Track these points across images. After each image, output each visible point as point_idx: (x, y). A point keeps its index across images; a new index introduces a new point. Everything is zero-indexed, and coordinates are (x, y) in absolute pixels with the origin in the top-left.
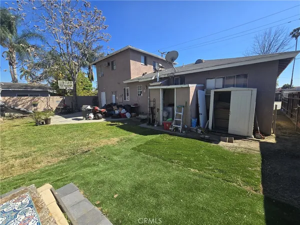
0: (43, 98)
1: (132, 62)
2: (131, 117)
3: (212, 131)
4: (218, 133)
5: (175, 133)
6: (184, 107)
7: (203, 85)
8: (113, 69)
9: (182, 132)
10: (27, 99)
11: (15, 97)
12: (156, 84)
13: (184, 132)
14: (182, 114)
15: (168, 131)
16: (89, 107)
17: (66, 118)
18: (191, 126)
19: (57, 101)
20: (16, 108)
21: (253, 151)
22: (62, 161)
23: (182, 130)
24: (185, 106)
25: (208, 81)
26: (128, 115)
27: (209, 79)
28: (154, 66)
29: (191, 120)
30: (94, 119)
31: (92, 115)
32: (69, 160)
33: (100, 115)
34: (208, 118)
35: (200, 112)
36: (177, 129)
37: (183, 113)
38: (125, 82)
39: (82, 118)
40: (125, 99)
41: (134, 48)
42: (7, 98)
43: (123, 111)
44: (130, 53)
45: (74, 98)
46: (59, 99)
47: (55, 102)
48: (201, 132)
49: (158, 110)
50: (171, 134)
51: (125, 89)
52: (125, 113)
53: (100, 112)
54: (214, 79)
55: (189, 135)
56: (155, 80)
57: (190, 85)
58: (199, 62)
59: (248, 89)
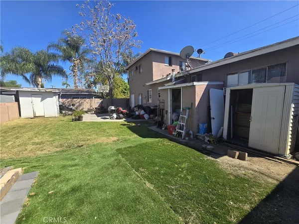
0: (87, 100)
1: (154, 64)
2: (149, 118)
3: (226, 142)
4: (234, 144)
5: (178, 139)
6: (189, 109)
7: (222, 83)
8: (140, 72)
9: (184, 139)
10: (77, 101)
11: (69, 99)
12: (170, 84)
13: (187, 138)
14: (186, 117)
15: (170, 136)
16: (113, 108)
17: (98, 116)
18: (198, 132)
19: (98, 103)
20: (69, 107)
21: (266, 177)
22: (57, 152)
23: (185, 136)
24: (191, 108)
25: (230, 77)
26: (146, 116)
27: (230, 74)
28: (181, 66)
29: (199, 125)
30: (116, 119)
31: (115, 115)
32: (63, 151)
33: (121, 115)
34: (222, 124)
35: (212, 116)
36: (180, 134)
37: (188, 117)
38: (147, 84)
39: (108, 117)
40: (148, 101)
41: (156, 50)
42: (64, 100)
43: (142, 112)
44: (153, 56)
45: (110, 100)
46: (99, 101)
47: (96, 103)
48: (208, 141)
49: (167, 111)
50: (171, 140)
51: (148, 91)
52: (144, 115)
53: (122, 113)
54: (237, 75)
55: (192, 142)
56: (171, 80)
57: (195, 83)
58: (229, 55)
59: (278, 84)
